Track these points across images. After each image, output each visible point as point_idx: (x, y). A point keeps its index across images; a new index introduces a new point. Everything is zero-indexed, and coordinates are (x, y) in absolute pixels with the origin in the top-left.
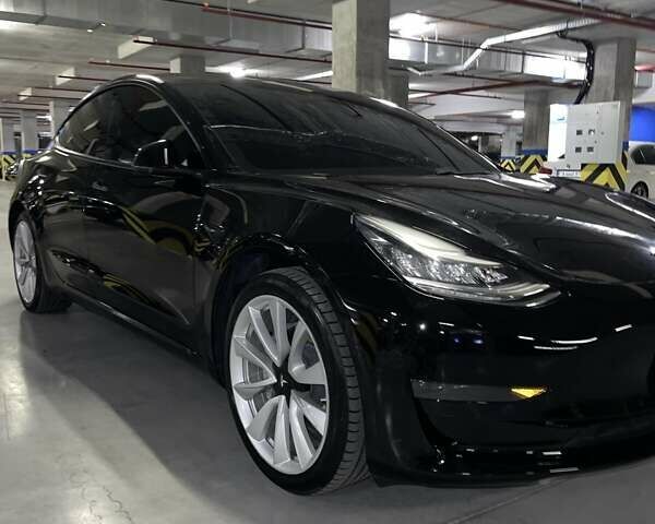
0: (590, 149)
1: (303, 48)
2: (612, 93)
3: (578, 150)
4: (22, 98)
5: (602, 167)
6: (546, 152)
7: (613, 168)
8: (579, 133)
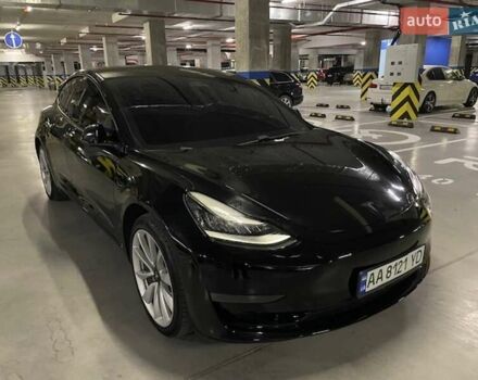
0: (399, 74)
1: (221, 15)
2: (413, 39)
3: (392, 74)
4: (81, 35)
5: (405, 85)
6: (378, 70)
7: (412, 85)
8: (393, 63)
